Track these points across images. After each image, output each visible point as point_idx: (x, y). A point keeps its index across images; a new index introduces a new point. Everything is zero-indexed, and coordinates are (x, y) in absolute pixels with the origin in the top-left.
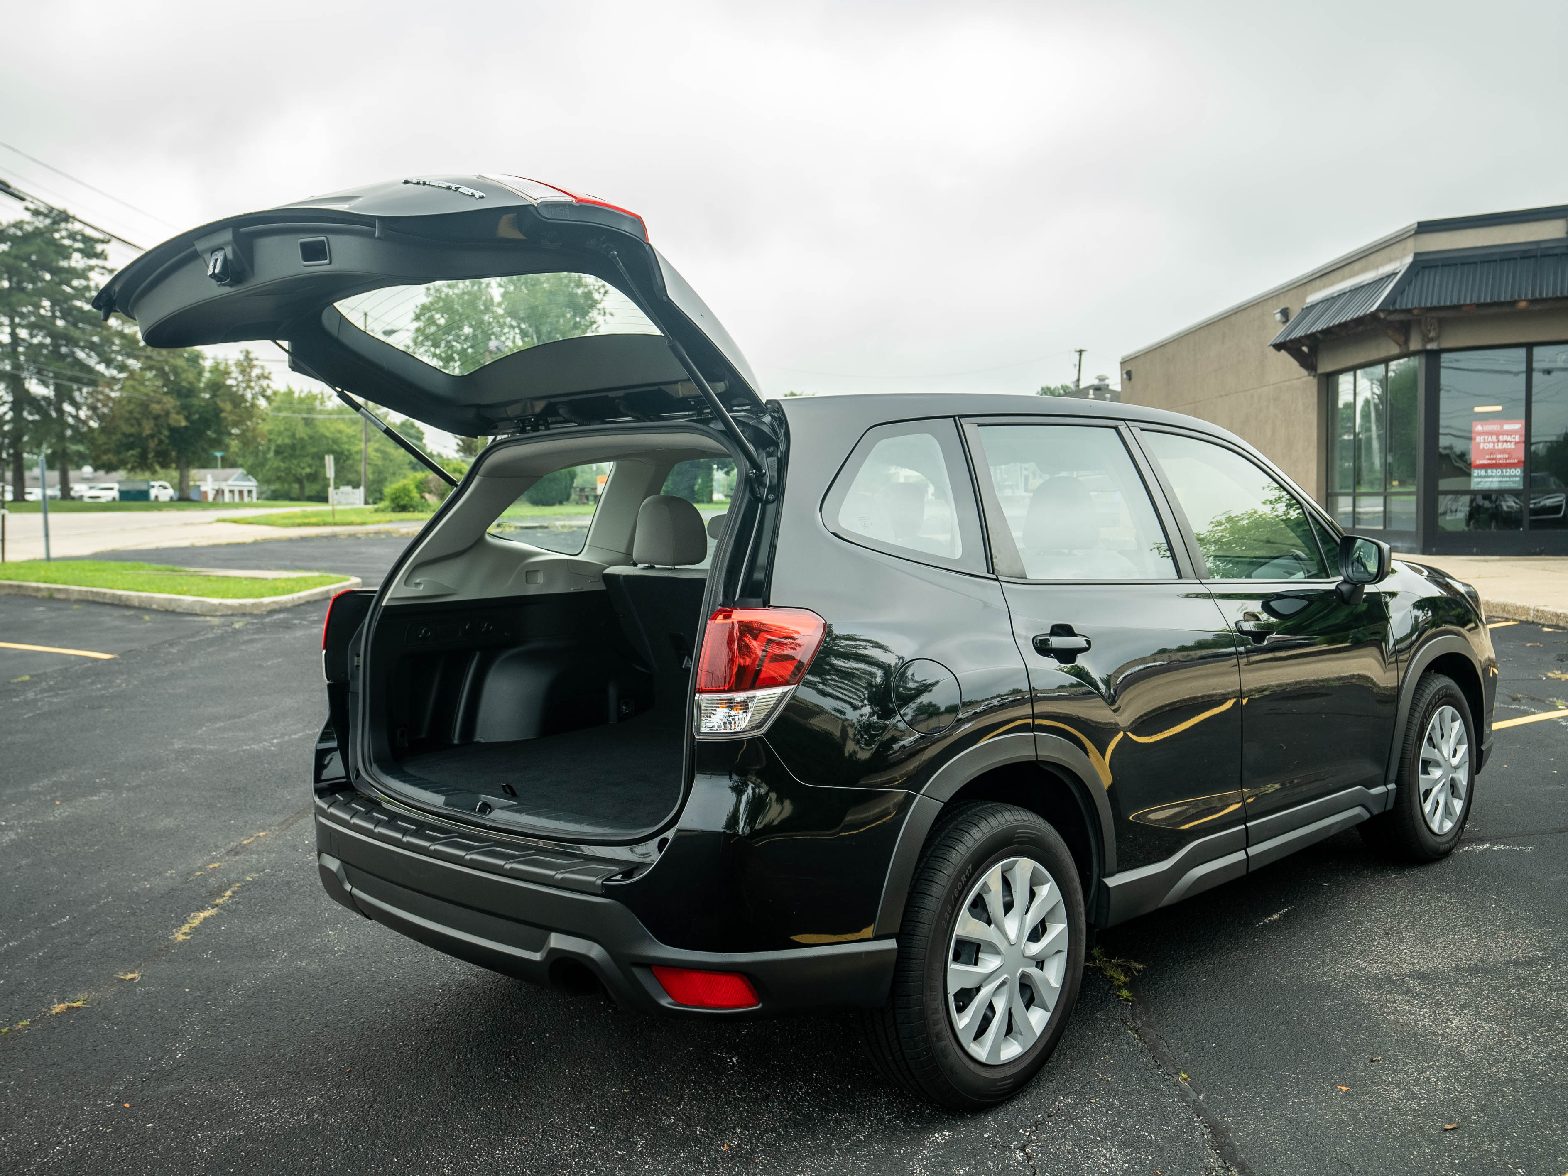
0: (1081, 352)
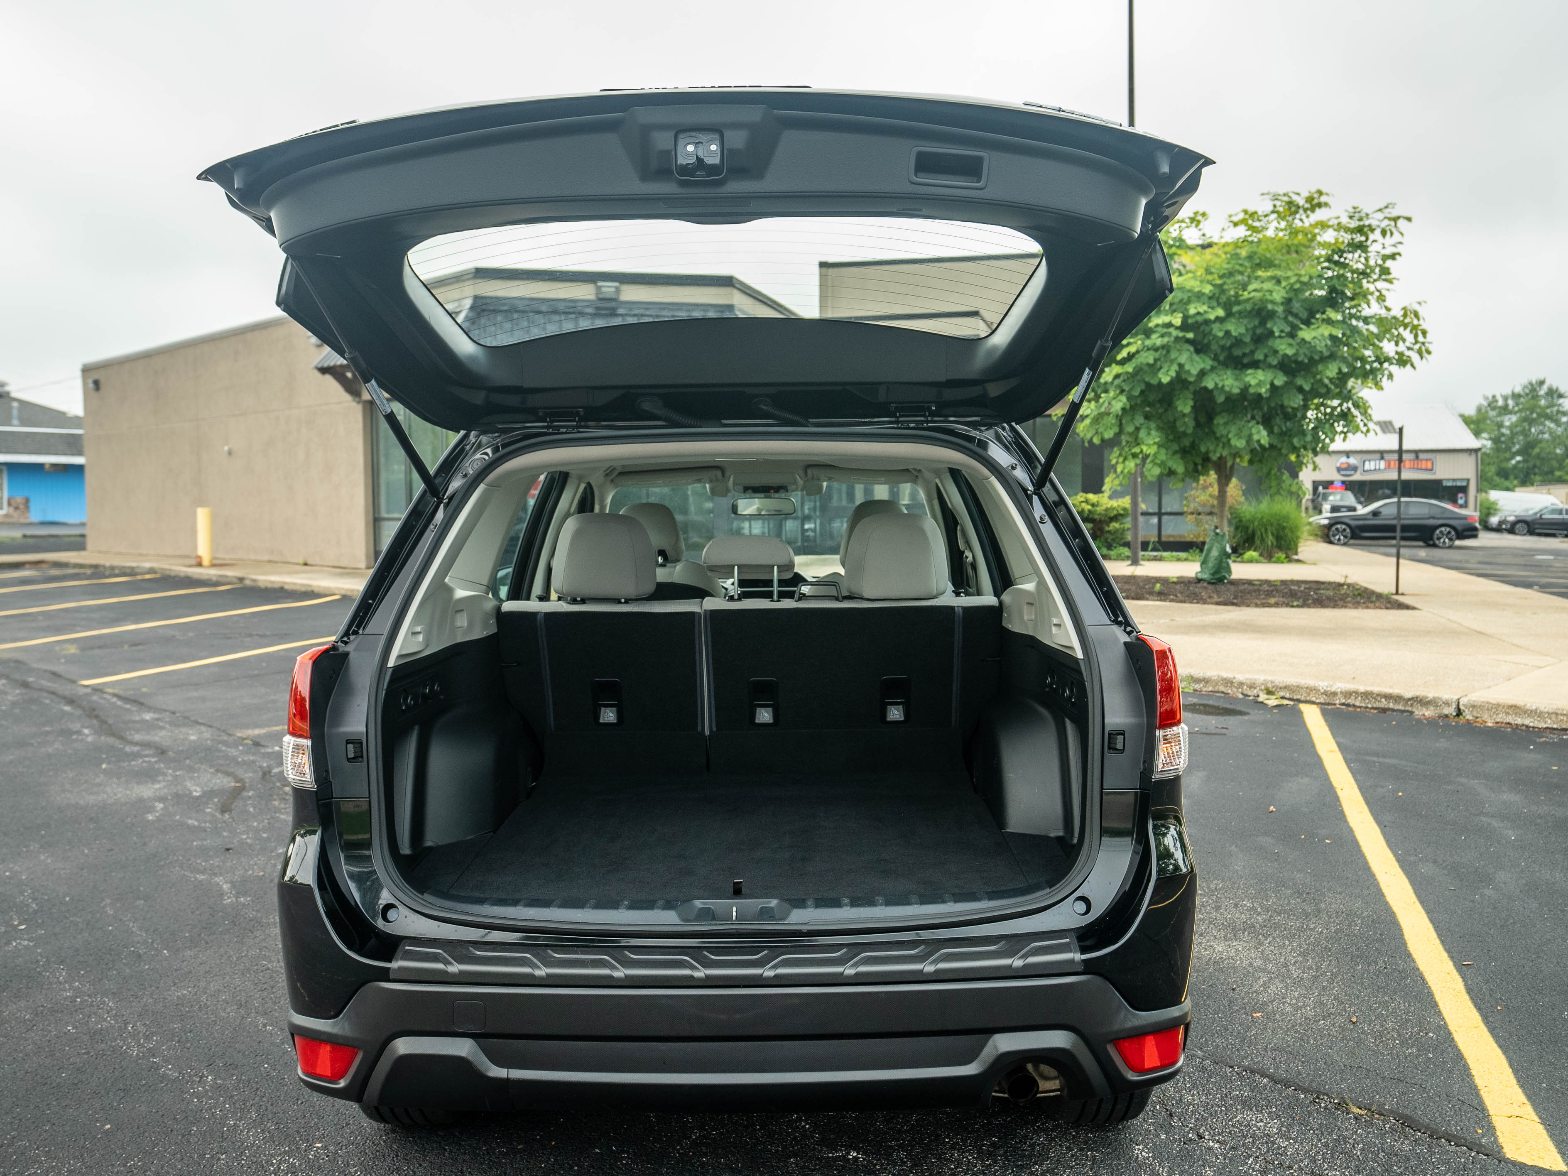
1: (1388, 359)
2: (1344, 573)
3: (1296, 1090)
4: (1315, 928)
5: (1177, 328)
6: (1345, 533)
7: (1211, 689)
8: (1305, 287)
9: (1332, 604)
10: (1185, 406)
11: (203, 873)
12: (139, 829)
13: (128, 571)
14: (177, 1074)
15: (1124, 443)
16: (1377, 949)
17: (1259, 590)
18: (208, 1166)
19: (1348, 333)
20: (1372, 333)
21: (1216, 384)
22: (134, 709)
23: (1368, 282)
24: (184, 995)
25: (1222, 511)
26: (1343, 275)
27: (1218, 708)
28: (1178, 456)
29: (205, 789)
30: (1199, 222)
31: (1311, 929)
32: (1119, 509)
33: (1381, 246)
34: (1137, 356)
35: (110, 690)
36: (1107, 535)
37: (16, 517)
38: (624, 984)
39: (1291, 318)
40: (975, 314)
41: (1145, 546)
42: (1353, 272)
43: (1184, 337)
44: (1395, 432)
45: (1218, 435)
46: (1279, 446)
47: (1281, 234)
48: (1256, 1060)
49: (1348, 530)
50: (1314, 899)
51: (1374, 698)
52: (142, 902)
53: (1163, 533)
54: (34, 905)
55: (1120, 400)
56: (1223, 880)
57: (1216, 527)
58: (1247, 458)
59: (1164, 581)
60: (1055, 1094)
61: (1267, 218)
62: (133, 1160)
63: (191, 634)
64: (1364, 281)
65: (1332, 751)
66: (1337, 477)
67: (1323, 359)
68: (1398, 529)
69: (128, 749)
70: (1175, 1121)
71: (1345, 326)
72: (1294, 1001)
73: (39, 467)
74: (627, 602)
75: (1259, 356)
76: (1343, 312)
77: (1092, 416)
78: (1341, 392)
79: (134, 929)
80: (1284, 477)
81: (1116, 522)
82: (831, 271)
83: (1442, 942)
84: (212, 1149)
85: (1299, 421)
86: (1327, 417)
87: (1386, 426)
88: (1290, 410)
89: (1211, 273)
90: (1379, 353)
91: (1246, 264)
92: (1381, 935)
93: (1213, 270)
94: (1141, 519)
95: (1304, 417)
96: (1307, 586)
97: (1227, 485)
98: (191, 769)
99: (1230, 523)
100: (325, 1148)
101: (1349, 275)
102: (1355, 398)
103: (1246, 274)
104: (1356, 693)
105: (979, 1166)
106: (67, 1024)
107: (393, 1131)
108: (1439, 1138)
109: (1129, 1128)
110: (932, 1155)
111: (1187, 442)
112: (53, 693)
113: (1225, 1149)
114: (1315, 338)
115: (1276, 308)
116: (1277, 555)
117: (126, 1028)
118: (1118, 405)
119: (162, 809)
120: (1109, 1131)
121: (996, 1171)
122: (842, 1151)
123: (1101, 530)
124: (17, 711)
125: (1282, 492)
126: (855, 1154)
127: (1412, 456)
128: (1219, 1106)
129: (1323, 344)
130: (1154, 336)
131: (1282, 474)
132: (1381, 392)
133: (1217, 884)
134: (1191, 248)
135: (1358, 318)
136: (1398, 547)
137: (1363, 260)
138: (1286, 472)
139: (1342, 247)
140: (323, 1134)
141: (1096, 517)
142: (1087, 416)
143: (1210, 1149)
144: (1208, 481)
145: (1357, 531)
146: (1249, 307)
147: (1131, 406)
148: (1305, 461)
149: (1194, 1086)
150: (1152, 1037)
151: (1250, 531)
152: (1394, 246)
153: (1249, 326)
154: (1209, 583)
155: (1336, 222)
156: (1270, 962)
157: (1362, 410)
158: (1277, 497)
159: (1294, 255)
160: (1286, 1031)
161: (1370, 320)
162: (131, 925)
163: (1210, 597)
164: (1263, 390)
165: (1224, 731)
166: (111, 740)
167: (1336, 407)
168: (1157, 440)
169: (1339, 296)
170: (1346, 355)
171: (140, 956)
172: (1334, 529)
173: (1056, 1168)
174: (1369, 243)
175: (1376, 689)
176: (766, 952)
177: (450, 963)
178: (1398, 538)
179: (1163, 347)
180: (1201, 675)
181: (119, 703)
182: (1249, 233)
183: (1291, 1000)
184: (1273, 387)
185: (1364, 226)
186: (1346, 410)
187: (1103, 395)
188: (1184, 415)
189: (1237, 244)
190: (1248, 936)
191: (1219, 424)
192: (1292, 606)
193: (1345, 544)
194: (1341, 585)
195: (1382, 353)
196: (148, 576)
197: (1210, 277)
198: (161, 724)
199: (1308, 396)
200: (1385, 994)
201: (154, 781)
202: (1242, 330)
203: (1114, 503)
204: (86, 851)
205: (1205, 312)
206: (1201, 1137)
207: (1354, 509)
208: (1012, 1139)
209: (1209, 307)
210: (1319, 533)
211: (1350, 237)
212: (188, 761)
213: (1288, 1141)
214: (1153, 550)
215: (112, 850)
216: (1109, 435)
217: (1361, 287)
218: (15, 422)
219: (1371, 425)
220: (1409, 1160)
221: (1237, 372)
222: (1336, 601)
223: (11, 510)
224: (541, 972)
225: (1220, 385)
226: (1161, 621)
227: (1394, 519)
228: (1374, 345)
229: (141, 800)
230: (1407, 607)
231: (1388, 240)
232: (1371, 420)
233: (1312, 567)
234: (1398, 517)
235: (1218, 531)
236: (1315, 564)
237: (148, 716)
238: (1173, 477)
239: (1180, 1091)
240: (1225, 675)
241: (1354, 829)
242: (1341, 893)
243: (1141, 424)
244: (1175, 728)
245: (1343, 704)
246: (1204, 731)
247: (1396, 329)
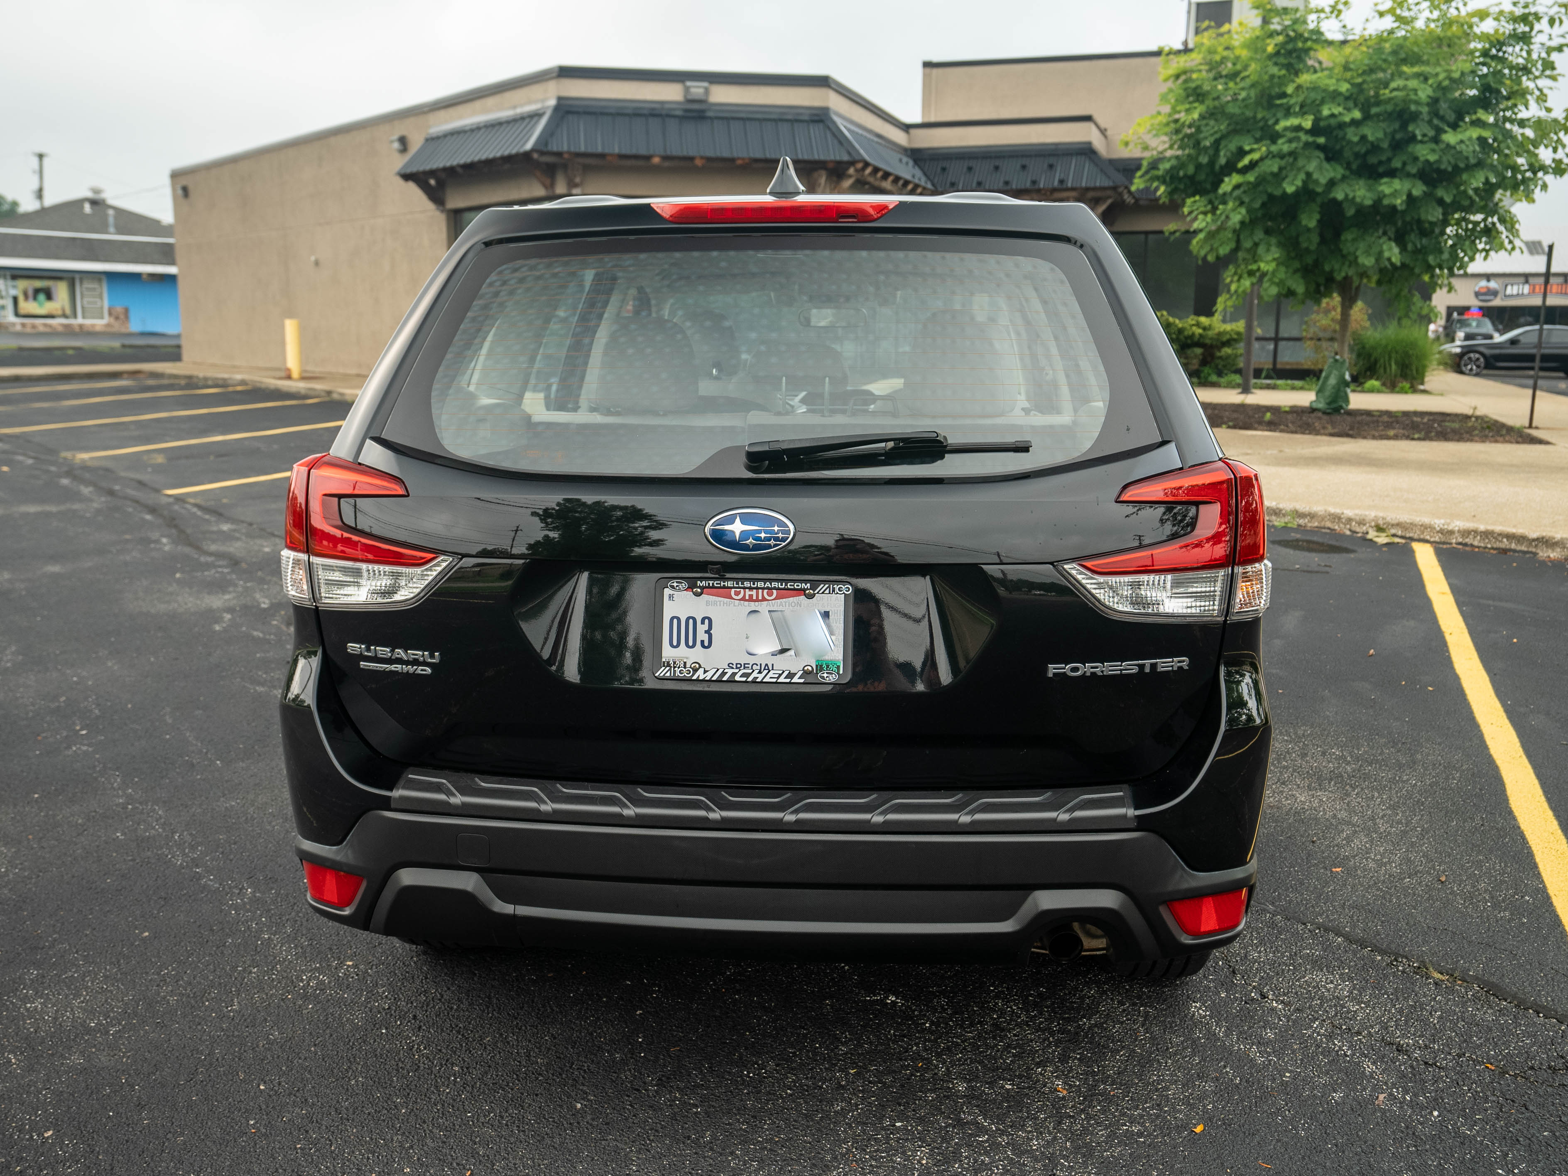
0: (41, 156)
1: (1543, 168)
2: (1473, 405)
3: (1372, 951)
4: (1408, 780)
5: (1308, 132)
6: (1478, 363)
7: (1316, 524)
8: (1455, 86)
9: (1457, 437)
10: (1310, 220)
11: (262, 684)
12: (205, 639)
13: (220, 382)
14: (217, 885)
15: (1240, 261)
16: (1474, 804)
17: (1378, 421)
18: (239, 979)
19: (1500, 137)
20: (1528, 138)
21: (1347, 195)
22: (213, 519)
23: (1529, 79)
24: (232, 806)
25: (1343, 336)
26: (1500, 71)
27: (1322, 544)
28: (1298, 275)
29: (274, 601)
30: (1340, 12)
31: (1404, 782)
32: (1232, 333)
33: (1548, 37)
34: (1260, 164)
35: (192, 501)
36: (1217, 361)
37: (117, 327)
38: (635, 823)
39: (1436, 121)
40: (1088, 118)
41: (1258, 373)
42: (1511, 68)
43: (1314, 142)
44: (1543, 253)
45: (1345, 252)
46: (1411, 265)
47: (1432, 25)
48: (1332, 918)
49: (1482, 360)
50: (1410, 749)
51: (1495, 538)
52: (201, 712)
53: (1279, 360)
54: (97, 711)
55: (1240, 213)
56: (1312, 726)
57: (1336, 354)
58: (1375, 278)
59: (1275, 410)
60: (1102, 952)
61: (1418, 7)
62: (167, 969)
63: (275, 447)
64: (1524, 78)
65: (1443, 593)
66: (1474, 302)
67: (1469, 168)
68: (1538, 359)
69: (203, 559)
70: (1238, 980)
71: (1497, 130)
72: (1379, 857)
73: (135, 277)
74: (665, 415)
75: (1397, 164)
76: (1497, 114)
77: (1207, 230)
78: (1486, 206)
79: (190, 739)
80: (1415, 299)
81: (1229, 347)
82: (935, 71)
83: (1549, 800)
84: (244, 962)
85: (1437, 238)
86: (1469, 233)
87: (1534, 247)
88: (1427, 225)
89: (1350, 70)
90: (1533, 160)
91: (1390, 59)
92: (1481, 790)
93: (1352, 66)
94: (1256, 345)
95: (1443, 233)
96: (1431, 418)
97: (1351, 307)
98: (262, 581)
99: (1351, 350)
100: (355, 966)
101: (1506, 71)
102: (1501, 211)
103: (1389, 71)
104: (1476, 532)
105: (1023, 1017)
106: (116, 830)
107: (425, 953)
108: (1526, 1009)
109: (1187, 984)
110: (975, 1003)
111: (1309, 260)
112: (137, 502)
113: (1289, 1010)
114: (1462, 141)
115: (1420, 109)
116: (1400, 385)
117: (173, 837)
118: (1236, 219)
119: (230, 620)
120: (1166, 986)
121: (1041, 1023)
122: (880, 995)
123: (1212, 356)
124: (100, 518)
125: (1411, 315)
126: (894, 999)
127: (1560, 280)
128: (1286, 965)
129: (1471, 148)
130: (1280, 141)
131: (1413, 295)
132: (1532, 206)
133: (1305, 731)
134: (1330, 43)
135: (1512, 121)
136: (1536, 379)
137: (1524, 54)
138: (1417, 293)
139: (1502, 39)
140: (355, 953)
141: (1208, 341)
142: (1201, 230)
143: (1273, 1009)
144: (1332, 304)
145: (1492, 361)
146: (1389, 108)
147: (1251, 221)
148: (1440, 282)
149: (1262, 942)
150: (1210, 899)
151: (1372, 359)
152: (1563, 36)
153: (1388, 131)
154: (1324, 413)
155: (1496, 9)
156: (1356, 814)
157: (1509, 226)
158: (1405, 322)
159: (1445, 49)
160: (1368, 888)
161: (1527, 123)
162: (188, 734)
163: (1324, 428)
164: (1399, 201)
165: (1327, 569)
166: (187, 550)
167: (1480, 222)
168: (1277, 255)
169: (1494, 95)
170: (1495, 163)
171: (193, 765)
172: (1466, 358)
173: (1105, 1022)
174: (1533, 33)
175: (1498, 528)
176: (789, 795)
177: (453, 795)
178: (1537, 368)
179: (1291, 154)
180: (1307, 509)
181: (199, 513)
182: (1396, 25)
183: (1375, 855)
184: (1411, 199)
185: (1530, 14)
186: (1490, 226)
187: (1221, 207)
188: (1309, 230)
189: (1381, 39)
190: (1334, 786)
191: (1346, 240)
192: (1413, 439)
193: (1477, 375)
194: (1467, 417)
195: (1537, 160)
196: (239, 388)
197: (1349, 75)
198: (237, 535)
199: (1448, 209)
200: (1479, 852)
201: (224, 592)
202: (1380, 135)
203: (1228, 327)
204: (152, 659)
205: (1340, 114)
206: (1264, 996)
207: (1491, 337)
208: (1061, 990)
209: (1345, 108)
210: (1449, 362)
211: (1511, 27)
212: (260, 573)
213: (1359, 1005)
214: (1267, 377)
215: (177, 659)
216: (1224, 251)
217: (1519, 83)
218: (112, 229)
219: (1517, 243)
220: (1491, 1030)
221: (1371, 182)
222: (1462, 434)
223: (112, 320)
224: (547, 807)
225: (1351, 196)
226: (1269, 452)
227: (1535, 347)
228: (1528, 151)
229: (210, 610)
230: (1540, 442)
231: (1557, 30)
232: (1518, 236)
233: (1440, 398)
234: (1539, 345)
235: (1338, 357)
236: (1442, 395)
237: (225, 527)
238: (1291, 298)
239: (1245, 948)
240: (1332, 510)
241: (1461, 676)
242: (1440, 744)
243: (1261, 240)
244: (1257, 565)
245: (1460, 544)
246: (1306, 569)
247: (1556, 133)
